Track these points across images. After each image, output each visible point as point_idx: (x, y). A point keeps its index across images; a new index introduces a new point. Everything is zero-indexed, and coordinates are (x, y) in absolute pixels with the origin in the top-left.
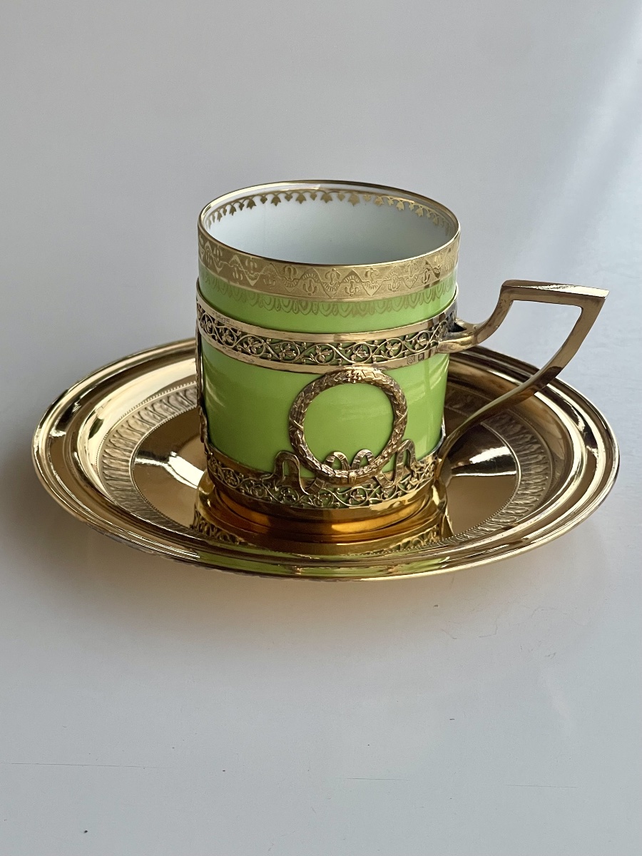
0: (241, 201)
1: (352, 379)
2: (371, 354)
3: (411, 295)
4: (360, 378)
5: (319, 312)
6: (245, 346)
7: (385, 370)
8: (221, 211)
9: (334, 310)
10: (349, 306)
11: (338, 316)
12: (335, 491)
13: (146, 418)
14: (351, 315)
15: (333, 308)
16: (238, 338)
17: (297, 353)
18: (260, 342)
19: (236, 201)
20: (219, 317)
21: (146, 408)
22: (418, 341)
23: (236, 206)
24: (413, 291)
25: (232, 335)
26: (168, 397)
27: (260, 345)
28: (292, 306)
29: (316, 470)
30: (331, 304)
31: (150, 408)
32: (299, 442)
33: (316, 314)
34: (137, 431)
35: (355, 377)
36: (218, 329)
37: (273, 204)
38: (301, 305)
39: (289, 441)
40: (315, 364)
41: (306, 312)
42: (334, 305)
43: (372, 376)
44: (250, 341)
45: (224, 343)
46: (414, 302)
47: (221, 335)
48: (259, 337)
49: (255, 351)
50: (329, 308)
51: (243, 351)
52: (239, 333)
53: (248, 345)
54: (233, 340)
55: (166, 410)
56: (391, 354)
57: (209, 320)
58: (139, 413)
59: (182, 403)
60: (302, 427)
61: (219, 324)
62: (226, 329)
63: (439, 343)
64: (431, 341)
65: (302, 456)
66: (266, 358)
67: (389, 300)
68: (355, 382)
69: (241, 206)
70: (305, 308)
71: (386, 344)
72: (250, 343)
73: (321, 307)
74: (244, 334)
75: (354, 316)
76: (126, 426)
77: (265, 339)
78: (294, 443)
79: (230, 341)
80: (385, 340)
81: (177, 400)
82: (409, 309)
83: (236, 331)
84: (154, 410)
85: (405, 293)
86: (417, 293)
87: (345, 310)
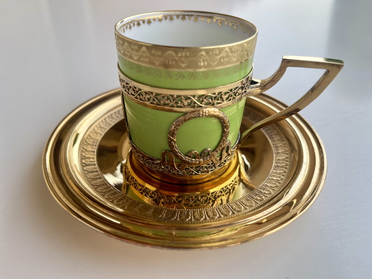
0: (133, 22)
1: (203, 115)
2: (213, 100)
4: (207, 114)
6: (141, 96)
7: (221, 109)
8: (125, 27)
12: (192, 168)
13: (103, 126)
16: (137, 92)
17: (171, 101)
18: (149, 95)
19: (131, 22)
20: (126, 80)
21: (102, 121)
22: (238, 92)
23: (132, 25)
25: (133, 90)
26: (112, 115)
27: (149, 96)
29: (183, 160)
31: (104, 121)
32: (173, 147)
34: (99, 134)
35: (204, 114)
36: (127, 87)
37: (148, 24)
39: (168, 146)
40: (181, 107)
43: (214, 113)
44: (144, 94)
45: (130, 94)
47: (129, 90)
48: (149, 92)
49: (147, 99)
51: (140, 99)
52: (137, 90)
53: (143, 96)
54: (135, 93)
55: (111, 121)
56: (224, 100)
57: (122, 81)
58: (99, 124)
59: (118, 117)
60: (175, 140)
61: (127, 84)
62: (130, 87)
63: (247, 91)
64: (244, 91)
65: (175, 154)
66: (153, 104)
68: (204, 116)
69: (134, 25)
71: (222, 95)
72: (144, 95)
74: (140, 90)
76: (93, 131)
77: (152, 93)
78: (171, 147)
79: (133, 93)
80: (221, 92)
81: (115, 115)
83: (135, 88)
84: (106, 121)
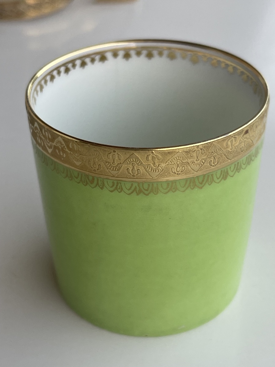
3: (198, 177)
5: (105, 187)
9: (118, 187)
10: (132, 185)
11: (122, 193)
14: (135, 193)
15: (117, 186)
24: (200, 173)
28: (81, 178)
30: (115, 182)
33: (102, 188)
38: (89, 179)
41: (93, 185)
42: (118, 183)
46: (201, 183)
50: (113, 185)
67: (174, 182)
70: (92, 182)
73: (106, 183)
75: (138, 194)
82: (196, 189)
85: (191, 176)
86: (204, 176)
87: (128, 188)
